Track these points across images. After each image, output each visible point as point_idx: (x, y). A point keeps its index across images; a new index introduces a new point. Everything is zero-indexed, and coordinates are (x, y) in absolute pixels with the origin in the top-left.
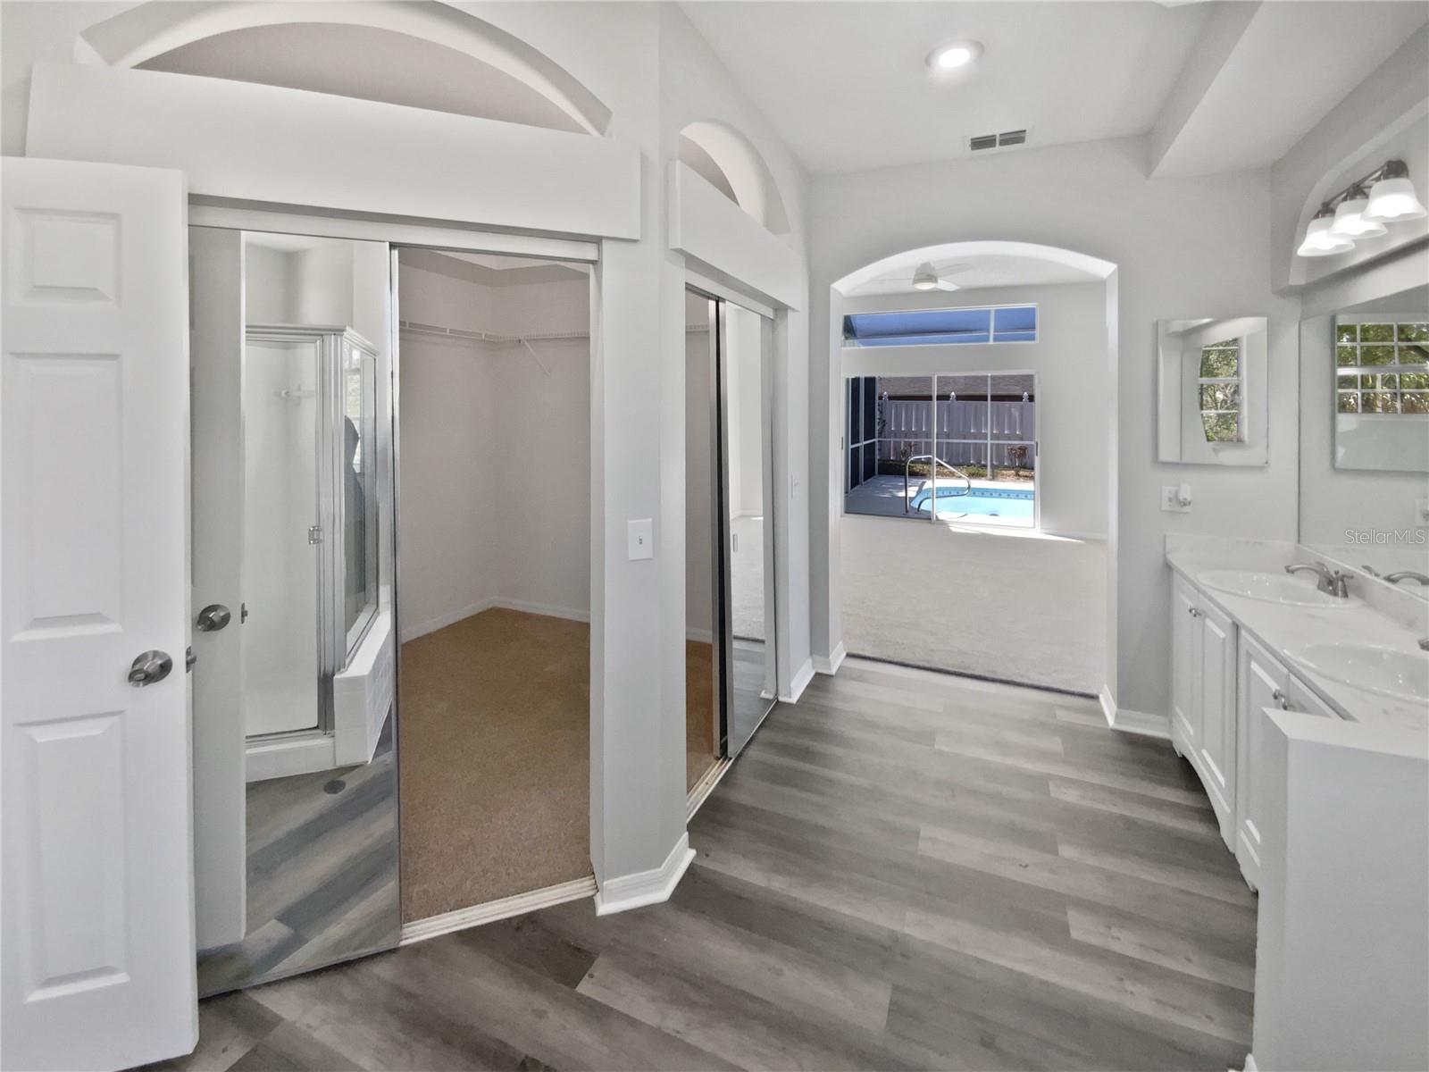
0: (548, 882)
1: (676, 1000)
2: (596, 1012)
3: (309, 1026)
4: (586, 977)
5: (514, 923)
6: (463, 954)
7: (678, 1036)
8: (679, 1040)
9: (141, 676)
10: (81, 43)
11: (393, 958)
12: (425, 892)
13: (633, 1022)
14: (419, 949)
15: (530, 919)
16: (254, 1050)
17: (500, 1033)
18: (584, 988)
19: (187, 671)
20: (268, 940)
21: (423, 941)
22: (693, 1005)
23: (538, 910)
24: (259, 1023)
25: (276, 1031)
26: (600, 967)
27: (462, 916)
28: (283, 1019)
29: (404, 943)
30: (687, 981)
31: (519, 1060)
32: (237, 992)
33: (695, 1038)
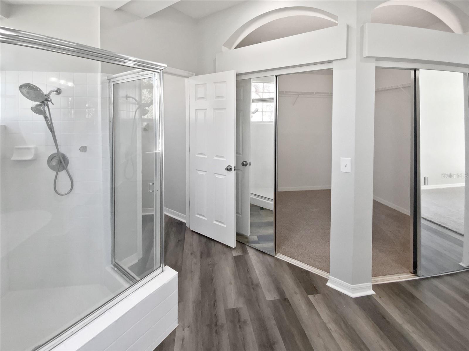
0: (318, 267)
1: (336, 322)
2: (310, 304)
3: (252, 258)
4: (313, 295)
5: (302, 270)
6: (287, 268)
7: (330, 330)
8: (330, 331)
9: (227, 169)
10: (223, 47)
11: (272, 258)
12: (285, 249)
13: (319, 315)
14: (278, 260)
15: (307, 272)
16: (242, 255)
17: (284, 288)
18: (311, 297)
19: (235, 171)
20: (254, 239)
21: (279, 259)
22: (341, 327)
23: (310, 272)
24: (245, 252)
25: (247, 255)
26: (318, 296)
27: (291, 260)
28: (249, 254)
29: (275, 256)
30: (343, 321)
31: (285, 297)
32: (245, 244)
33: (335, 335)
